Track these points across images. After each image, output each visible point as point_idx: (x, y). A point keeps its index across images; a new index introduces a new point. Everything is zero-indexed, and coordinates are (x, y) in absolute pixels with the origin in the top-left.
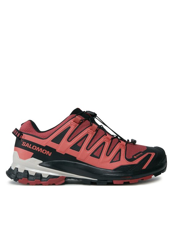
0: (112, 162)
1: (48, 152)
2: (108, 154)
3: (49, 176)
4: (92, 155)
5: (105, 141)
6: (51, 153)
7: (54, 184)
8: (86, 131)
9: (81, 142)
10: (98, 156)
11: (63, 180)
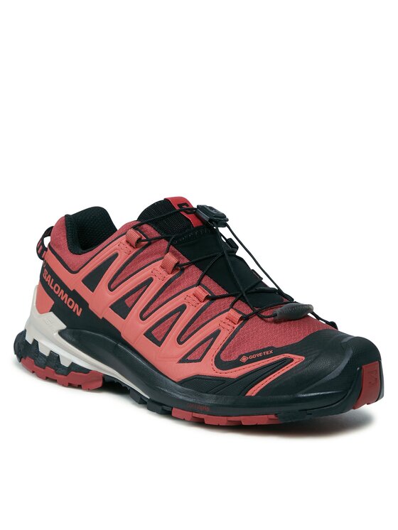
0: (184, 360)
1: (77, 306)
2: (180, 340)
3: (73, 364)
4: (148, 334)
5: (187, 304)
6: (81, 309)
7: (79, 387)
8: (150, 271)
9: (133, 295)
10: (159, 339)
11: (97, 381)
